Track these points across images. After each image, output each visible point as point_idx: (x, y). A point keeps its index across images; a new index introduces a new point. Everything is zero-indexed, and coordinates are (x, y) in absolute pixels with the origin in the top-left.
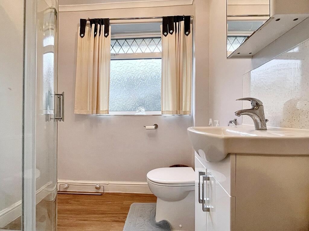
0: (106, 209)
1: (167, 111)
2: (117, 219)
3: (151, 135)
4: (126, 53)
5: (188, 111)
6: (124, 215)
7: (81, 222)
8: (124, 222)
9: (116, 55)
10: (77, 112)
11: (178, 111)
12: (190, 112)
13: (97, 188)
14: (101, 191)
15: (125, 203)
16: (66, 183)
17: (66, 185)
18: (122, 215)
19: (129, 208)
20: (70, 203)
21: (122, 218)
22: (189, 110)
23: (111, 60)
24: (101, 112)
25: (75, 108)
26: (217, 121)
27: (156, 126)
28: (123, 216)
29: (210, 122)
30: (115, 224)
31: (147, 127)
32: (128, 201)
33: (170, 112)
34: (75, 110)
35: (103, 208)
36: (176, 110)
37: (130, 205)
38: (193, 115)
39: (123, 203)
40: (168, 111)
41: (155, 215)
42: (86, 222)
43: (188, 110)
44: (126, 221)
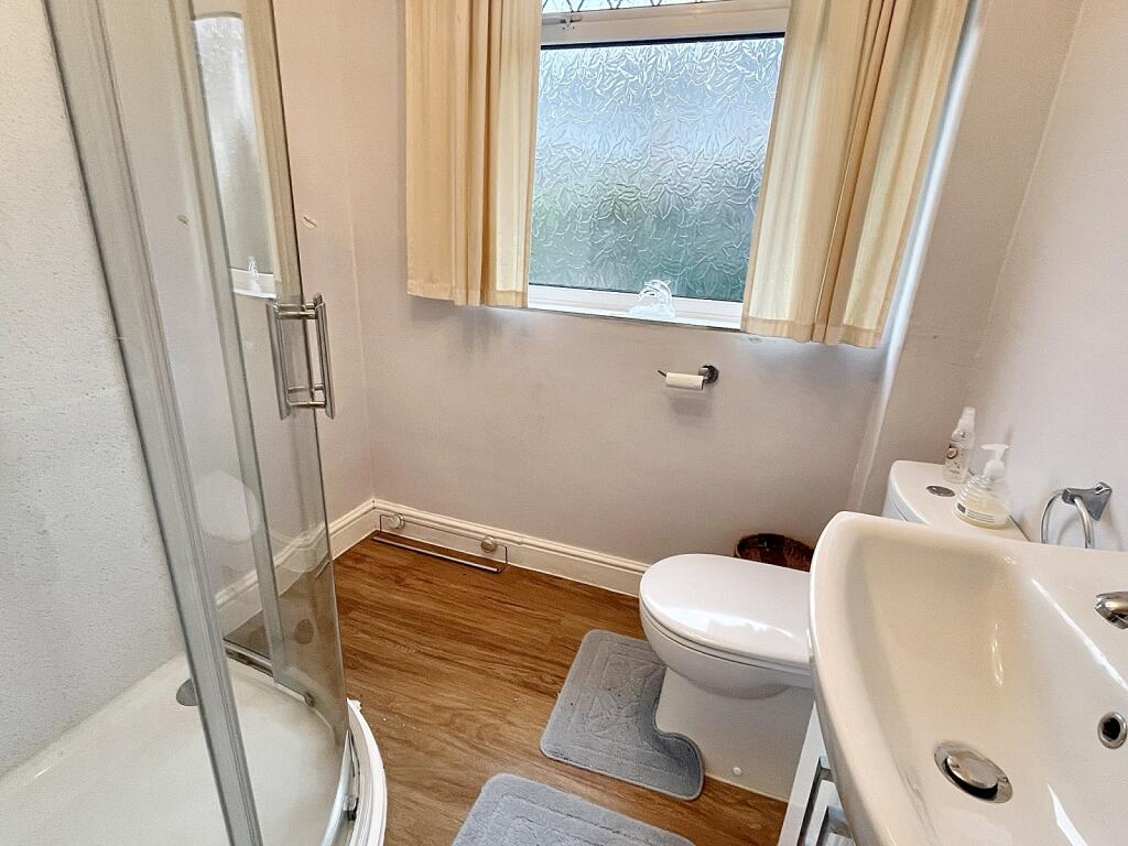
0: (506, 632)
1: (765, 321)
2: (535, 680)
3: (686, 407)
4: (614, 7)
5: (868, 331)
6: (559, 671)
7: (429, 662)
8: (554, 695)
9: (568, 21)
10: (417, 288)
11: (819, 328)
12: (878, 335)
13: (485, 547)
14: (498, 558)
15: (570, 621)
16: (397, 514)
17: (397, 522)
18: (552, 666)
19: (577, 644)
20: (406, 586)
21: (548, 678)
22: (874, 328)
23: (543, 48)
24: (499, 296)
25: (409, 272)
26: (999, 448)
27: (712, 375)
28: (553, 672)
29: (961, 421)
30: (526, 698)
31: (672, 377)
32: (579, 619)
33: (779, 326)
34: (409, 281)
35: (498, 627)
36: (808, 322)
37: (583, 634)
38: (888, 344)
39: (558, 622)
40: (770, 321)
41: (657, 699)
42: (442, 666)
43: (869, 324)
44: (560, 695)
